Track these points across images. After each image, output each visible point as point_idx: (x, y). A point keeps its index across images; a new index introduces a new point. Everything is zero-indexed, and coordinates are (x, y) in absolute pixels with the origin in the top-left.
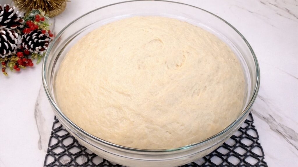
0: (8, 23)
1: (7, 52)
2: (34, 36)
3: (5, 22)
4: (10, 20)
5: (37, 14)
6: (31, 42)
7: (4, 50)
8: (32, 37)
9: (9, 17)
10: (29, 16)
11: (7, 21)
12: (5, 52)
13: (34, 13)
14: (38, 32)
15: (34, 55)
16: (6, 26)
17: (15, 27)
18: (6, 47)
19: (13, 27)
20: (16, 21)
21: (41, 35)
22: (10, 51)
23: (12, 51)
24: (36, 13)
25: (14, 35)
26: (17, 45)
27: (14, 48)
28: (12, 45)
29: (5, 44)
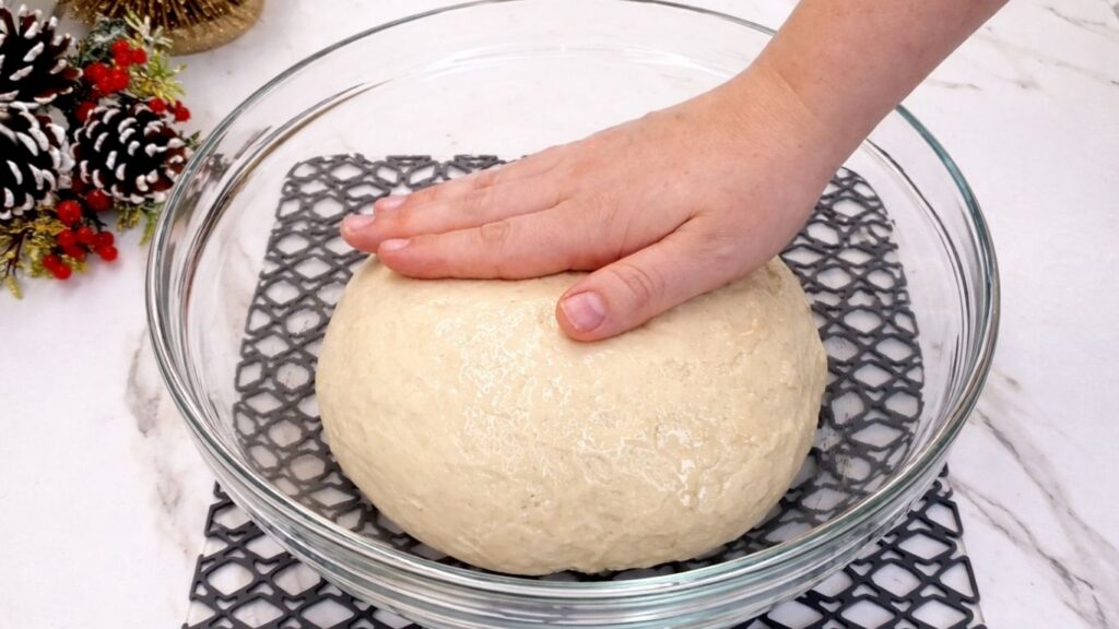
0: (23, 79)
1: (19, 201)
2: (125, 130)
3: (13, 77)
4: (30, 68)
5: (119, 36)
6: (113, 154)
7: (7, 190)
8: (119, 135)
9: (29, 57)
10: (93, 48)
11: (19, 72)
12: (9, 196)
13: (109, 32)
14: (137, 113)
15: (127, 214)
16: (16, 93)
17: (48, 95)
18: (13, 178)
19: (41, 96)
20: (53, 72)
21: (153, 126)
22: (29, 197)
23: (39, 196)
24: (116, 32)
26: (56, 173)
27: (46, 184)
28: (35, 170)
29: (8, 166)
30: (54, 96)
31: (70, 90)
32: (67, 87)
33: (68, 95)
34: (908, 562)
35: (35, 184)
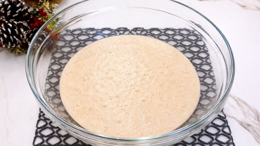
1: (12, 44)
3: (13, 16)
4: (18, 14)
7: (9, 42)
9: (17, 12)
11: (15, 15)
12: (10, 44)
16: (14, 19)
19: (21, 21)
20: (24, 16)
26: (22, 40)
27: (19, 43)
29: (10, 37)
30: (24, 21)
32: (28, 20)
35: (17, 42)
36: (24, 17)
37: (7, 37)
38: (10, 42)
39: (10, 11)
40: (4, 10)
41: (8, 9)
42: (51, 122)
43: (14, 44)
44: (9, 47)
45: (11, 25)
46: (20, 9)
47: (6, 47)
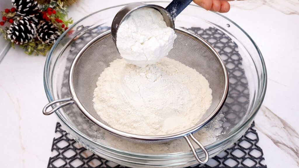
0: (26, 11)
1: (24, 41)
3: (24, 10)
4: (28, 9)
9: (28, 6)
12: (22, 40)
16: (25, 15)
17: (32, 15)
18: (23, 37)
19: (31, 15)
23: (29, 40)
25: (30, 25)
26: (33, 35)
27: (31, 38)
28: (28, 35)
29: (22, 34)
30: (34, 15)
31: (38, 14)
32: (37, 14)
33: (38, 15)
34: (242, 149)
35: (28, 38)
36: (34, 11)
37: (19, 34)
38: (22, 39)
39: (21, 6)
40: (16, 5)
41: (19, 4)
42: (67, 134)
43: (27, 40)
44: (21, 44)
45: (22, 22)
46: (30, 4)
47: (19, 44)
